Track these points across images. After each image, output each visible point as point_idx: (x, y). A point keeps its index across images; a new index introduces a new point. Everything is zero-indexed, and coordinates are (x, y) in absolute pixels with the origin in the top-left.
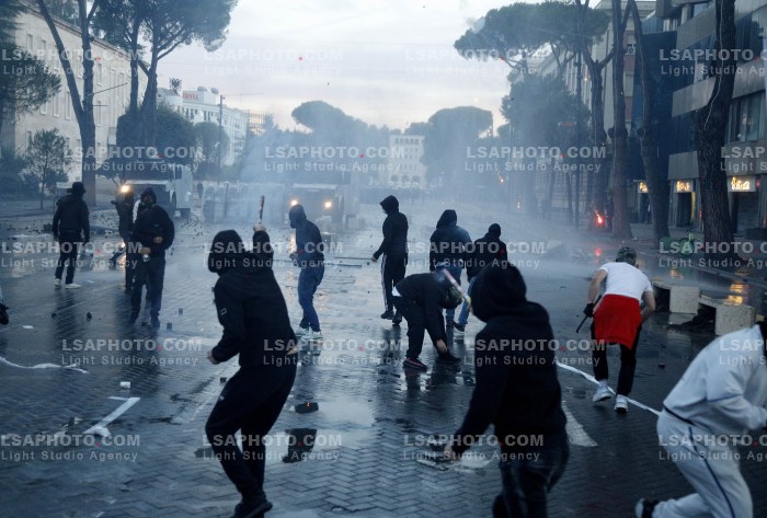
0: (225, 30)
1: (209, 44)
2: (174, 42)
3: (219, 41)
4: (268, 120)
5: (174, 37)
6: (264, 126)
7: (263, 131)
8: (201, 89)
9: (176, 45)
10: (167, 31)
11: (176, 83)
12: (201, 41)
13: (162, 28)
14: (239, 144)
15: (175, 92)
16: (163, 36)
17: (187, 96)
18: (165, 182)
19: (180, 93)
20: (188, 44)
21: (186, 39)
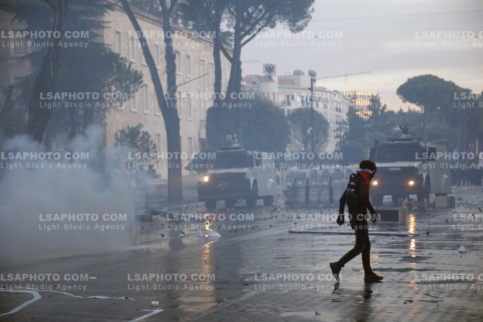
0: (310, 9)
1: (294, 25)
2: (258, 27)
3: (305, 20)
4: (375, 100)
5: (257, 22)
6: (369, 108)
7: (370, 113)
8: (297, 73)
9: (260, 30)
10: (250, 15)
11: (270, 69)
12: (285, 23)
13: (245, 14)
14: (340, 129)
15: (270, 79)
16: (247, 21)
17: (282, 81)
18: (245, 170)
19: (275, 79)
20: (273, 27)
21: (271, 23)
